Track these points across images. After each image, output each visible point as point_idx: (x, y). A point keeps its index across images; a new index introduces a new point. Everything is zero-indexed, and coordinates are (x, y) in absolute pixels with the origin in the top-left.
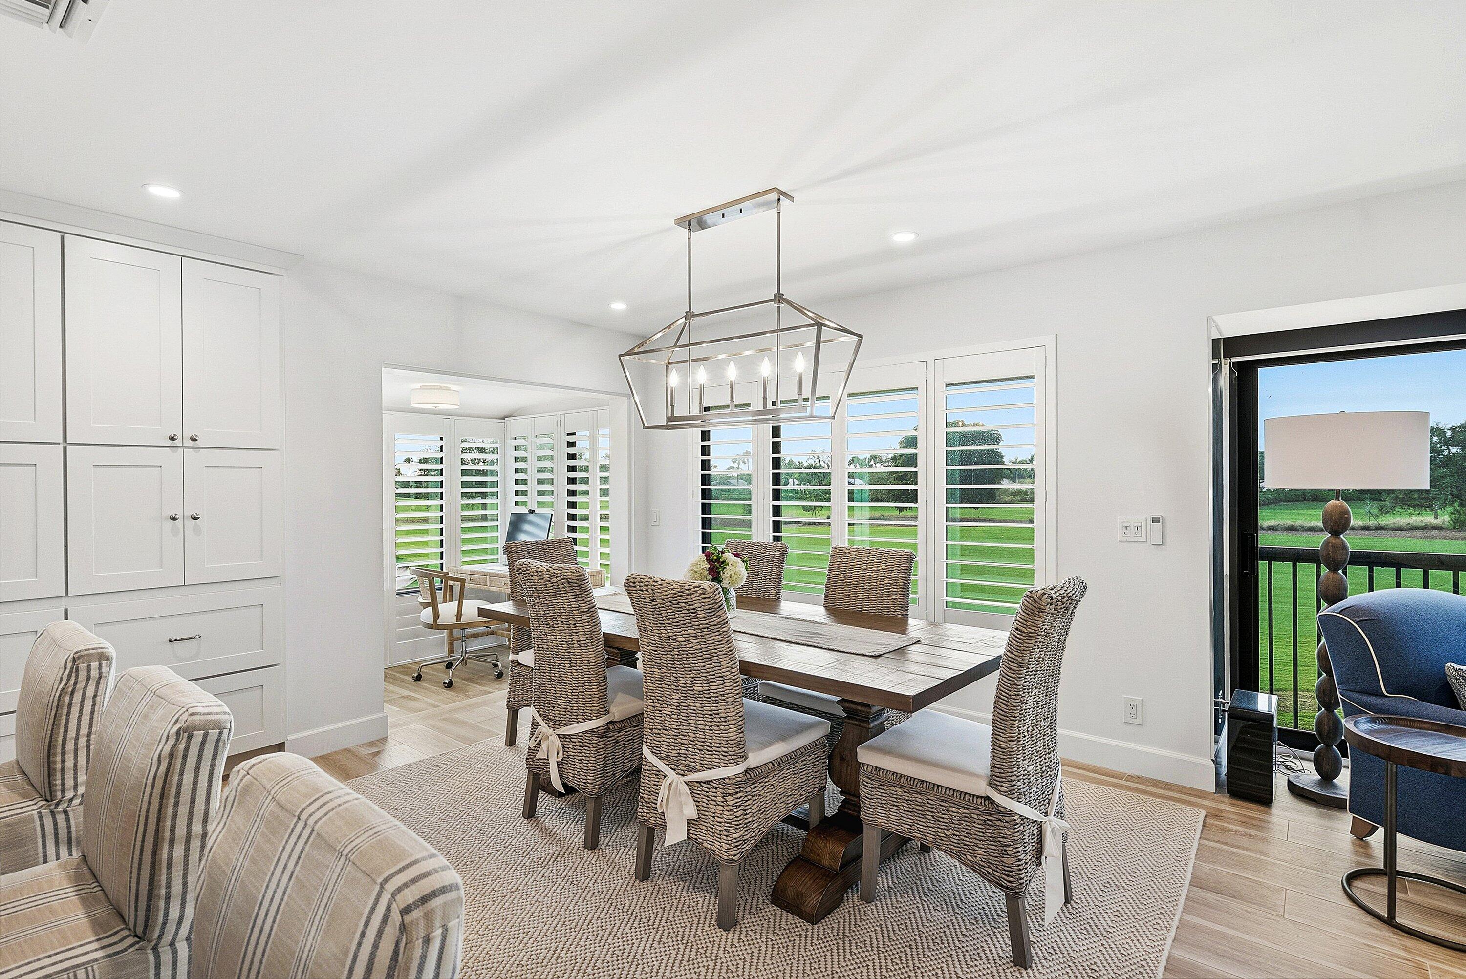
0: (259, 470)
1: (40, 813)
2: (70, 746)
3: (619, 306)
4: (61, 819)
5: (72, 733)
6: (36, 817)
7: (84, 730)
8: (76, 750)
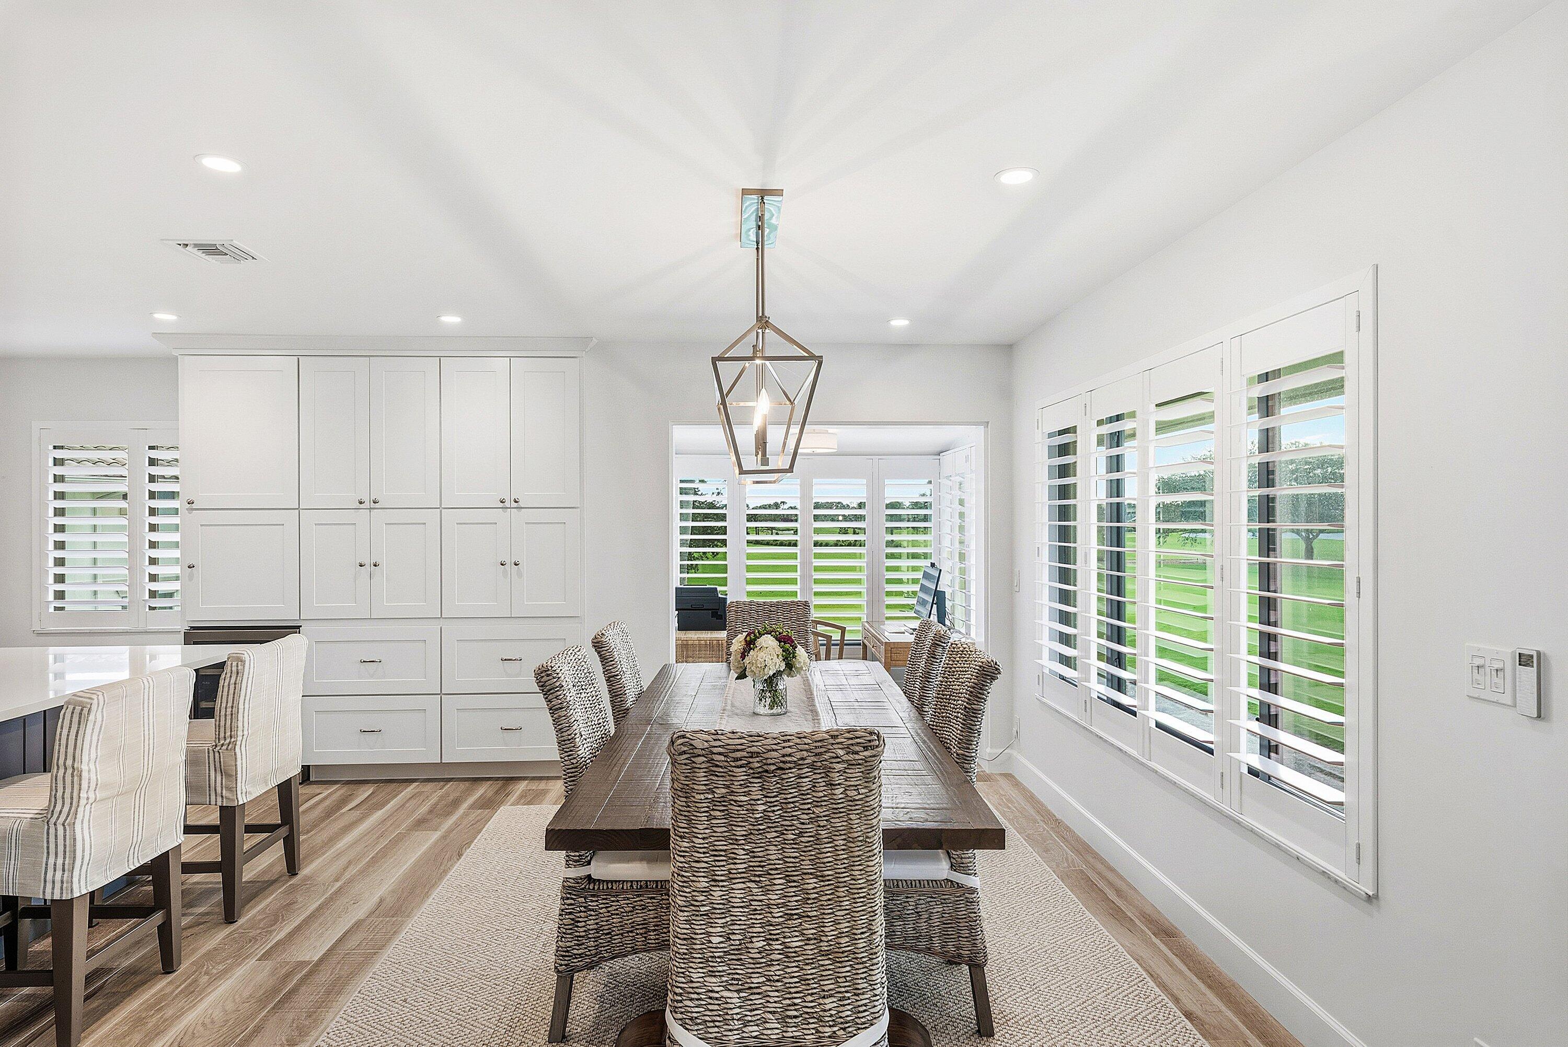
0: (563, 525)
1: (208, 749)
2: (223, 713)
3: (900, 323)
4: (217, 754)
5: (224, 705)
6: (207, 750)
7: (230, 704)
8: (226, 715)
